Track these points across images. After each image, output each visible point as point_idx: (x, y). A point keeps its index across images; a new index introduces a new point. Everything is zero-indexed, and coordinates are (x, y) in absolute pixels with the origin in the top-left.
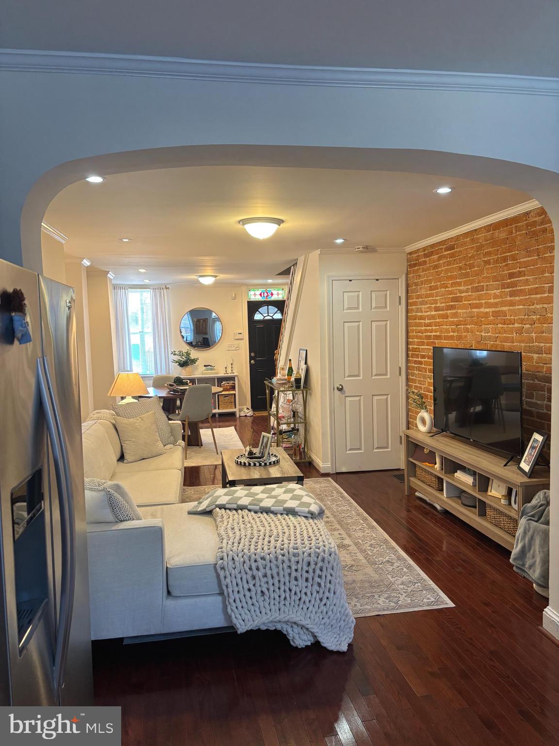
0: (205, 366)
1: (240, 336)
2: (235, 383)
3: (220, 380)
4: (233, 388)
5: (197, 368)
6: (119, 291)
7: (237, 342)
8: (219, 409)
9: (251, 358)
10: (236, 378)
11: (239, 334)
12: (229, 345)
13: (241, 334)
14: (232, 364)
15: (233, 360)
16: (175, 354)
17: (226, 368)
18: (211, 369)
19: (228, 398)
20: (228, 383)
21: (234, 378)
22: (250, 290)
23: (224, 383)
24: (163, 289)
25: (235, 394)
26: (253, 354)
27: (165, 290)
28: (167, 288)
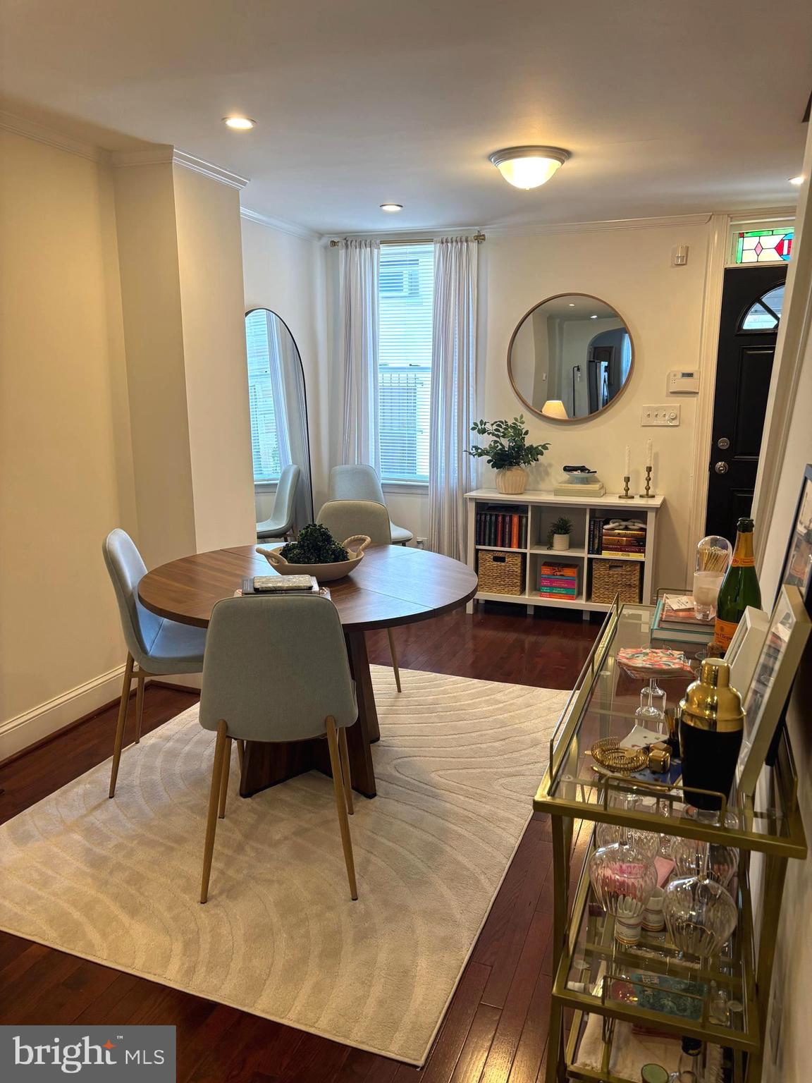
0: (567, 469)
1: (687, 384)
2: (644, 530)
3: (603, 515)
4: (638, 543)
5: (547, 474)
6: (358, 250)
7: (677, 402)
8: (589, 597)
9: (716, 454)
10: (651, 517)
11: (684, 375)
12: (649, 408)
13: (690, 375)
14: (649, 469)
15: (656, 457)
16: (483, 431)
17: (627, 480)
18: (585, 481)
19: (619, 570)
20: (626, 528)
21: (646, 513)
22: (742, 235)
23: (611, 525)
24: (467, 241)
25: (642, 564)
26: (724, 443)
27: (474, 246)
28: (480, 238)
